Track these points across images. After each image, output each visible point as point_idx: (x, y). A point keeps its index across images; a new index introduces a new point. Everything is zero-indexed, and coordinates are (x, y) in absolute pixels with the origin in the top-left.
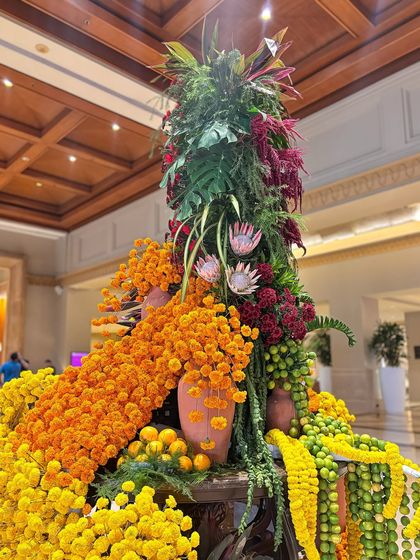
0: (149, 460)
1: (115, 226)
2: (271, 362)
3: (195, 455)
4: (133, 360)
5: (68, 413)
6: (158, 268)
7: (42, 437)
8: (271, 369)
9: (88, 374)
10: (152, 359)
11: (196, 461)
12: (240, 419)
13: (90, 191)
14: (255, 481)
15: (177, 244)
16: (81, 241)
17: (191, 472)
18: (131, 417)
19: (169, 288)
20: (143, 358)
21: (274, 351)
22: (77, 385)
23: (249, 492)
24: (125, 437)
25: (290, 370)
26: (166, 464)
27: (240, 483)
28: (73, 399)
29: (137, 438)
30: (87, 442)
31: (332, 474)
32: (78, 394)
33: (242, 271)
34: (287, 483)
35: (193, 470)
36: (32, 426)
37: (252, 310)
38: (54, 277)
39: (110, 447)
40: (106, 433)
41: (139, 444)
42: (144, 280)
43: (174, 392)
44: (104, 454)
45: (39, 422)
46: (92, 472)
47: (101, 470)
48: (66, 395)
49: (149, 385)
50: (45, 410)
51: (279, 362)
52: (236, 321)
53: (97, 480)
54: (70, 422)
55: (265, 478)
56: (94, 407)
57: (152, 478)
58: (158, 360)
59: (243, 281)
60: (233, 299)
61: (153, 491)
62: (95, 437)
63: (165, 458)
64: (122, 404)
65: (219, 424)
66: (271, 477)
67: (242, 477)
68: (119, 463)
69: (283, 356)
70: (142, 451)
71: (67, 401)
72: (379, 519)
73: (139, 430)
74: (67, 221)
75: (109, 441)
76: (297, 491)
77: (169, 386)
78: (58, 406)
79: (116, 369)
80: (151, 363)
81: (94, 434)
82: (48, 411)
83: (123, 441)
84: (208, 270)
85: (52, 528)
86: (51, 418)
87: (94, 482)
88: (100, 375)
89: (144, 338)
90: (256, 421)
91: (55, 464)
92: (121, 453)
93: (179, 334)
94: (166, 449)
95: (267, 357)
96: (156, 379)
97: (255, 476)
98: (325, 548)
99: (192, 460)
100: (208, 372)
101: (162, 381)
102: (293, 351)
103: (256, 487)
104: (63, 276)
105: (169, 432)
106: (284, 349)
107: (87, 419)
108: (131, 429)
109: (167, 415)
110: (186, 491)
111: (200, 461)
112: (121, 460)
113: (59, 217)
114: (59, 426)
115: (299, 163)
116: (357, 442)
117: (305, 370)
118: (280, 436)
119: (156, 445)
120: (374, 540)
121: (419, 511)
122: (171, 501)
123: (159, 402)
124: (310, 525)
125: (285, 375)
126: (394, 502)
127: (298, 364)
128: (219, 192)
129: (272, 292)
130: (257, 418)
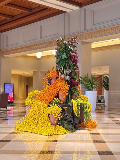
2: (72, 90)
3: (61, 101)
5: (44, 96)
6: (54, 74)
7: (41, 99)
8: (72, 91)
12: (67, 97)
18: (53, 97)
20: (53, 89)
21: (73, 88)
25: (75, 91)
28: (44, 94)
29: (53, 99)
31: (79, 105)
34: (73, 105)
35: (61, 103)
37: (69, 83)
43: (58, 94)
44: (50, 101)
46: (48, 103)
49: (55, 93)
52: (67, 84)
55: (70, 104)
57: (56, 104)
59: (68, 78)
60: (66, 81)
64: (51, 95)
65: (64, 97)
67: (67, 104)
69: (74, 89)
70: (54, 101)
72: (86, 111)
75: (50, 99)
77: (57, 93)
78: (42, 95)
80: (55, 90)
84: (63, 76)
89: (53, 86)
91: (44, 102)
92: (52, 101)
94: (57, 101)
100: (63, 91)
105: (58, 99)
106: (74, 88)
109: (57, 96)
115: (78, 58)
116: (84, 101)
117: (77, 91)
118: (72, 100)
119: (56, 100)
120: (85, 113)
121: (90, 109)
122: (59, 105)
123: (56, 95)
124: (76, 110)
125: (74, 92)
126: (87, 108)
127: (76, 90)
128: (65, 64)
129: (72, 80)
130: (69, 97)
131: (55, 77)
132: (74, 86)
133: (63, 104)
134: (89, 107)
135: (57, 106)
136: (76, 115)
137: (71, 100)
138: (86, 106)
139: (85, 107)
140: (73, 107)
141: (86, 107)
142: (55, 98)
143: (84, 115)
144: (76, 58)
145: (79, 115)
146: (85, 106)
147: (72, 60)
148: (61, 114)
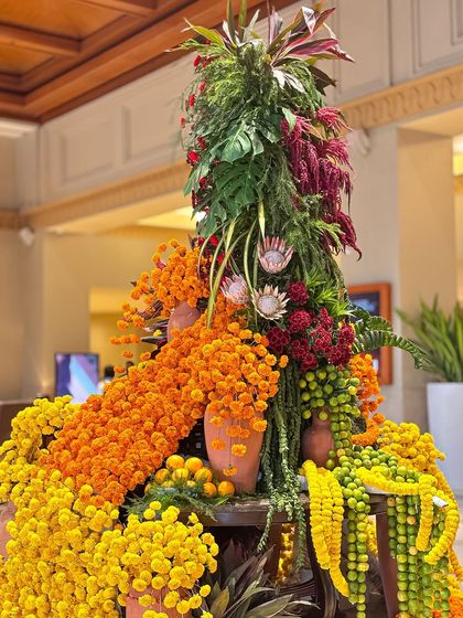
0: (175, 486)
1: (127, 114)
2: (307, 390)
3: (220, 482)
4: (158, 388)
5: (96, 442)
6: (184, 281)
7: (72, 465)
8: (306, 397)
9: (113, 403)
10: (179, 388)
11: (220, 487)
12: (267, 449)
13: (79, 50)
14: (275, 506)
15: (205, 254)
16: (64, 143)
17: (215, 497)
18: (157, 445)
19: (198, 304)
20: (169, 386)
21: (310, 377)
22: (102, 414)
23: (269, 515)
24: (152, 465)
25: (327, 399)
26: (190, 489)
27: (261, 507)
28: (99, 429)
29: (164, 466)
30: (116, 468)
31: (361, 504)
32: (104, 424)
33: (271, 293)
34: (309, 510)
35: (217, 496)
36: (58, 456)
37: (280, 337)
38: (16, 210)
39: (138, 473)
40: (133, 461)
41: (165, 471)
42: (169, 293)
43: (201, 421)
44: (132, 480)
45: (66, 452)
46: (122, 495)
47: (130, 494)
48: (92, 425)
49: (174, 415)
50: (71, 440)
51: (316, 389)
52: (263, 349)
53: (127, 502)
54: (97, 450)
55: (286, 504)
56: (121, 436)
57: (179, 501)
58: (184, 389)
59: (271, 304)
61: (178, 511)
62: (123, 464)
63: (191, 484)
64: (148, 433)
65: (239, 451)
66: (292, 503)
67: (264, 503)
68: (146, 489)
69: (322, 383)
70: (168, 478)
71: (93, 431)
72: (412, 551)
73: (166, 459)
74: (36, 104)
75: (136, 468)
76: (318, 517)
77: (195, 415)
78: (85, 435)
79: (141, 398)
80: (177, 391)
81: (121, 462)
82: (75, 441)
83: (150, 468)
84: (235, 291)
85: (88, 543)
86: (78, 447)
87: (124, 504)
88: (125, 404)
89: (170, 365)
90: (282, 450)
91: (87, 488)
92: (148, 480)
93: (203, 363)
94: (192, 476)
95: (303, 385)
96: (182, 409)
97: (277, 502)
98: (352, 576)
99: (217, 487)
100: (228, 402)
101: (188, 411)
102: (332, 377)
103: (276, 512)
104: (34, 209)
105: (194, 461)
106: (322, 376)
107: (115, 447)
108: (158, 457)
109: (193, 444)
110: (209, 513)
111: (224, 487)
112: (148, 486)
113: (22, 95)
114: (88, 455)
115: (344, 157)
116: (395, 475)
117: (342, 398)
118: (309, 465)
119: (182, 472)
120: (407, 572)
121: (442, 539)
122: (193, 517)
123: (185, 431)
124: (331, 552)
125: (321, 403)
126: (424, 532)
127: (337, 391)
128: (247, 203)
129: (304, 315)
130: (284, 447)
131: (191, 302)
132: (323, 364)
133: (231, 501)
134: (434, 527)
135: (183, 518)
136: (340, 584)
137: (297, 466)
138: (417, 516)
139: (406, 525)
140: (309, 527)
141: (411, 521)
142: (175, 459)
143: (402, 586)
144: (331, 159)
145: (363, 589)
146: (407, 514)
147: (305, 175)
148: (206, 589)
